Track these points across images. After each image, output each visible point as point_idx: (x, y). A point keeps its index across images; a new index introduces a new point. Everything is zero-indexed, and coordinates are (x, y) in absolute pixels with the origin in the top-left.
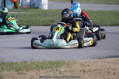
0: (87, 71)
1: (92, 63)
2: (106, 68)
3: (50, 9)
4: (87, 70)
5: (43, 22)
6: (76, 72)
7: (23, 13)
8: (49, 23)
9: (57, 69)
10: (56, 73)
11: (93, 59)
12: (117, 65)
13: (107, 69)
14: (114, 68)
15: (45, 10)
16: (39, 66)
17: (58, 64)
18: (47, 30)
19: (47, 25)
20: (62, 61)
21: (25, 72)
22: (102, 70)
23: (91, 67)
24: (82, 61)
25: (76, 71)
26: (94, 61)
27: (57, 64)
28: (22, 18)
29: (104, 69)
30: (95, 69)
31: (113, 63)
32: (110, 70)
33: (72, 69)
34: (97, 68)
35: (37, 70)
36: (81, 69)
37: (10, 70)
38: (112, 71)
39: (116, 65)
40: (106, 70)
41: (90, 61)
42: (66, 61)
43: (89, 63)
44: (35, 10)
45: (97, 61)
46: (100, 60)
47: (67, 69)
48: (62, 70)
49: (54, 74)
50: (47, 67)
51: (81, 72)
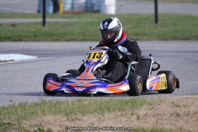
0: (182, 115)
1: (191, 101)
3: (118, 12)
4: (181, 113)
6: (165, 117)
7: (75, 20)
9: (133, 111)
10: (131, 119)
11: (193, 95)
16: (102, 106)
17: (134, 104)
21: (79, 116)
23: (188, 108)
24: (174, 99)
25: (164, 115)
26: (194, 98)
27: (132, 104)
28: (72, 28)
30: (196, 112)
33: (157, 112)
35: (99, 114)
36: (171, 112)
37: (55, 113)
41: (187, 98)
42: (147, 99)
43: (185, 102)
44: (94, 15)
47: (149, 112)
48: (140, 114)
49: (128, 121)
50: (117, 108)
51: (172, 116)
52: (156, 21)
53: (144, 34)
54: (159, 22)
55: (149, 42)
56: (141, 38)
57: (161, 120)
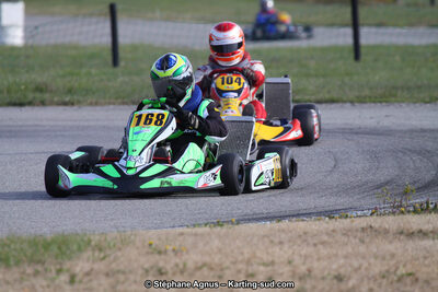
0: (170, 272)
1: (190, 240)
2: (240, 258)
3: (30, 42)
4: (169, 267)
5: (8, 91)
6: (132, 277)
8: (30, 96)
9: (61, 264)
10: (57, 282)
11: (194, 226)
12: (281, 249)
13: (241, 262)
14: (271, 259)
15: (13, 48)
17: (64, 249)
18: (20, 123)
19: (21, 105)
20: (77, 234)
22: (224, 266)
23: (183, 258)
24: (153, 235)
25: (131, 272)
26: (196, 235)
27: (59, 248)
29: (234, 263)
30: (200, 264)
31: (266, 239)
32: (255, 266)
33: (114, 266)
34: (207, 259)
36: (146, 266)
38: (262, 268)
39: (277, 249)
40: (240, 266)
41: (182, 234)
42: (92, 238)
43: (178, 243)
45: (209, 234)
46: (219, 228)
47: (96, 266)
48: (78, 270)
49: (48, 286)
50: (24, 258)
51: (147, 275)
52: (115, 62)
53: (88, 91)
54: (122, 63)
55: (98, 108)
56: (81, 99)
57: (123, 283)
